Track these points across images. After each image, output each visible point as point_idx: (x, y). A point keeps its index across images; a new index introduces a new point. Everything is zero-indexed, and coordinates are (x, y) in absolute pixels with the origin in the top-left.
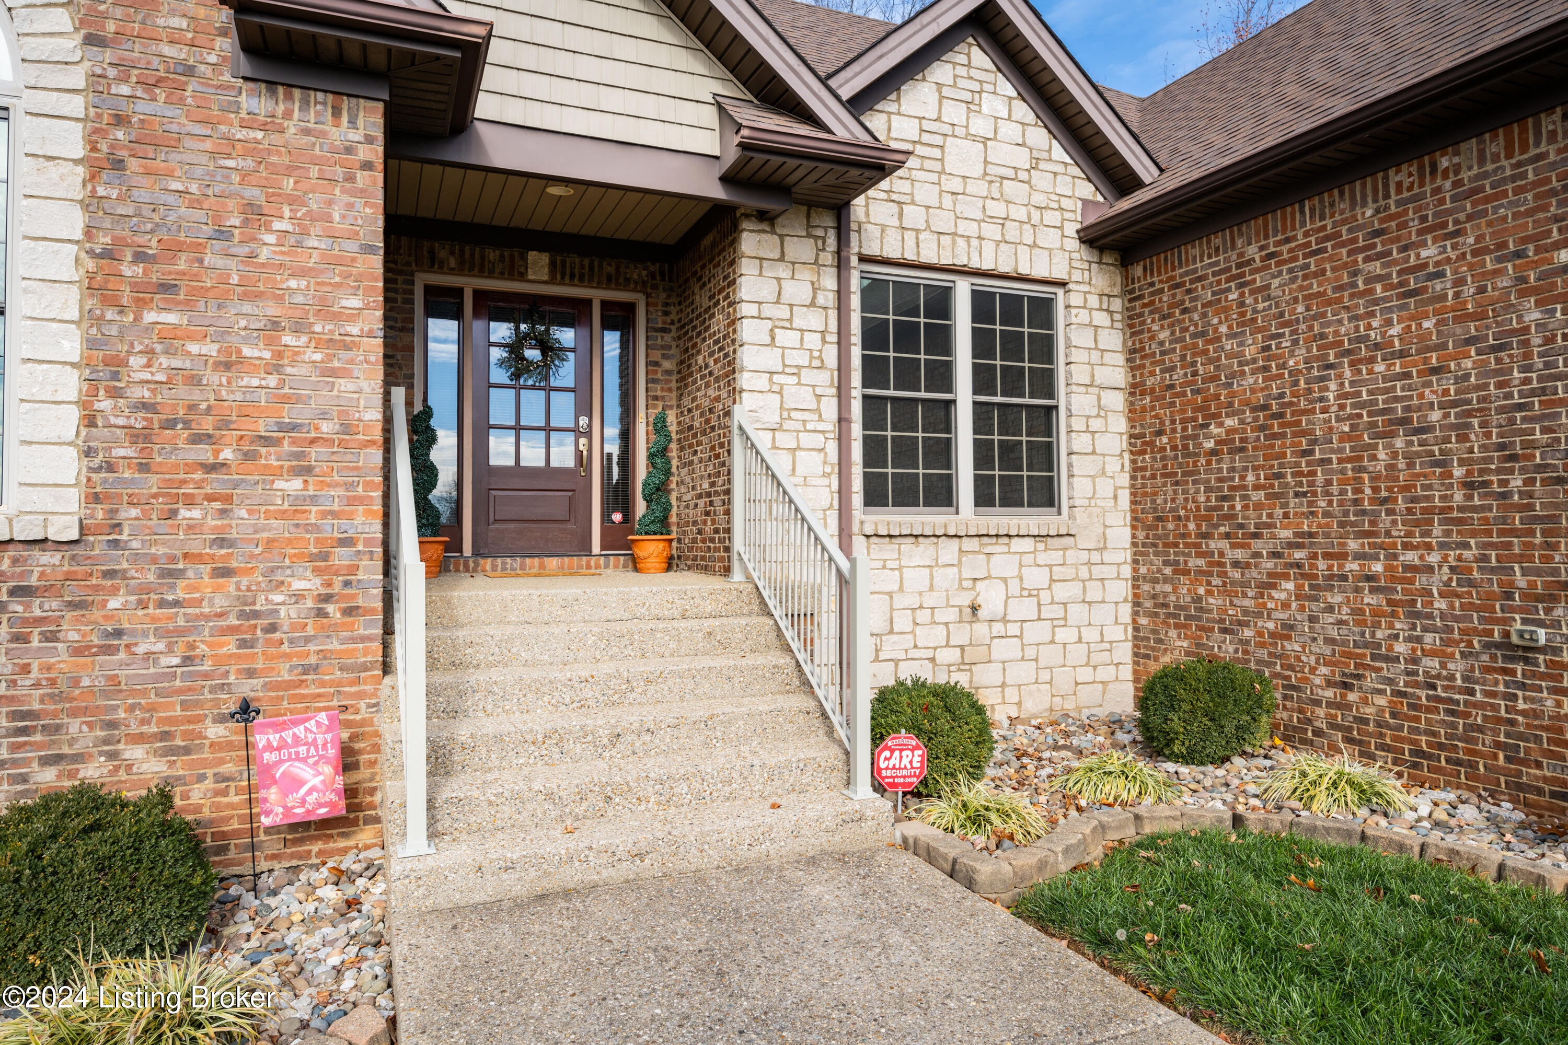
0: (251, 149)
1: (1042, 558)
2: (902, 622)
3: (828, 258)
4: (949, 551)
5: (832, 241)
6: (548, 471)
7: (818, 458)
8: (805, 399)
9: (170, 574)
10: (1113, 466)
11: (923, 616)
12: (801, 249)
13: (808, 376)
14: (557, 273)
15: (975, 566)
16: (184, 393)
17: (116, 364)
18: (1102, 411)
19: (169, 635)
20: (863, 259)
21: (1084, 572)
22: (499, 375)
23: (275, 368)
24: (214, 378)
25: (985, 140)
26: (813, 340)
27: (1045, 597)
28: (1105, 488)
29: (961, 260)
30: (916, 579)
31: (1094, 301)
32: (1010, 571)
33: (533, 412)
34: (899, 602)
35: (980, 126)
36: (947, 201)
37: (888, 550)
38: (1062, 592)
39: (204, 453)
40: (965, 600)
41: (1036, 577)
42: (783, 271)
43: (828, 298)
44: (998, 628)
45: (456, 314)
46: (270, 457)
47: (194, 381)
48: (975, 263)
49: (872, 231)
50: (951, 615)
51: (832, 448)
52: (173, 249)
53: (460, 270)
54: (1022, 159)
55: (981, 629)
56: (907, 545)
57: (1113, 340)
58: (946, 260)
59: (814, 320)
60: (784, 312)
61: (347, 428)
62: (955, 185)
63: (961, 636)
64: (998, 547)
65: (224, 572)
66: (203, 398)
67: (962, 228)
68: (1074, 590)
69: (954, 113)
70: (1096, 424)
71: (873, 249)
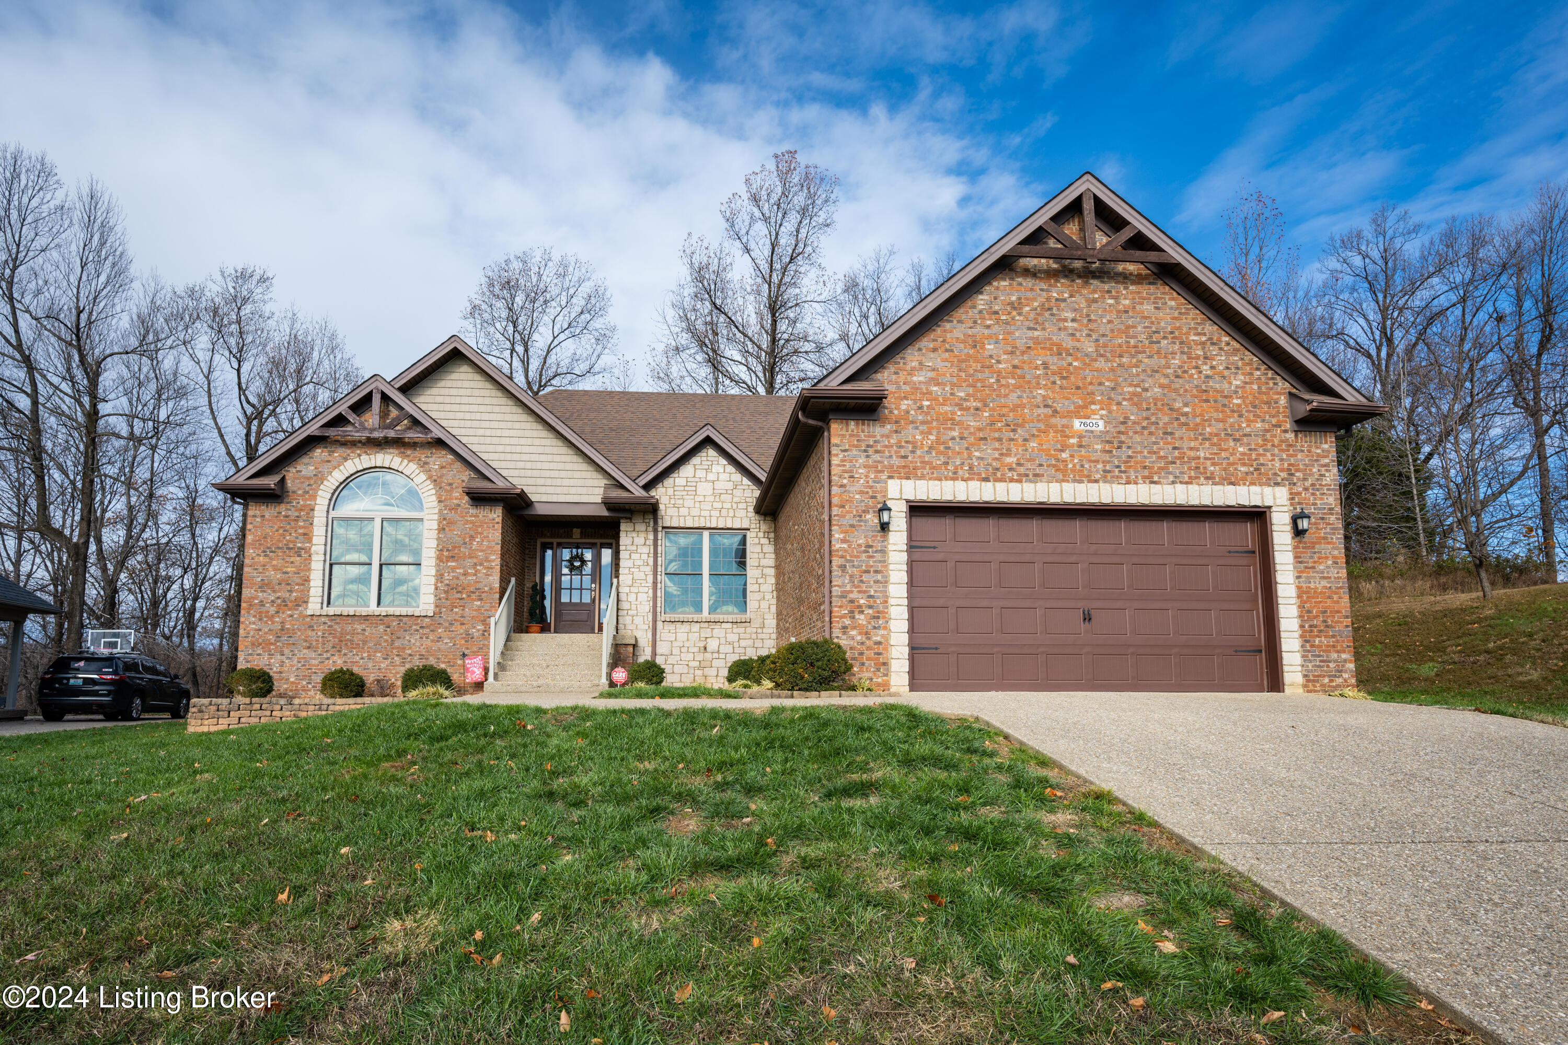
0: (472, 522)
1: (735, 630)
2: (676, 651)
3: (650, 529)
4: (696, 627)
5: (652, 523)
6: (581, 604)
7: (645, 596)
8: (642, 576)
9: (451, 624)
10: (769, 596)
11: (684, 650)
12: (641, 527)
13: (642, 568)
14: (583, 535)
15: (706, 633)
16: (455, 581)
17: (442, 575)
18: (763, 575)
19: (451, 639)
20: (663, 528)
21: (754, 636)
22: (565, 571)
23: (475, 575)
24: (462, 578)
25: (713, 482)
26: (645, 557)
27: (736, 645)
28: (764, 605)
29: (703, 525)
30: (682, 637)
31: (761, 534)
32: (722, 635)
33: (576, 584)
34: (675, 644)
35: (711, 477)
36: (697, 505)
37: (672, 627)
38: (743, 643)
39: (459, 595)
40: (702, 644)
41: (732, 637)
42: (634, 535)
43: (650, 542)
44: (716, 655)
45: (552, 548)
46: (473, 596)
47: (458, 578)
48: (708, 525)
49: (667, 518)
50: (696, 650)
51: (651, 592)
52: (454, 548)
53: (551, 537)
54: (730, 486)
55: (708, 656)
56: (679, 625)
57: (770, 549)
58: (696, 525)
59: (645, 550)
60: (634, 548)
61: (491, 589)
62: (701, 499)
63: (700, 657)
64: (717, 626)
65: (462, 624)
66: (460, 583)
67: (703, 513)
68: (750, 642)
69: (701, 474)
70: (760, 581)
71: (667, 524)
